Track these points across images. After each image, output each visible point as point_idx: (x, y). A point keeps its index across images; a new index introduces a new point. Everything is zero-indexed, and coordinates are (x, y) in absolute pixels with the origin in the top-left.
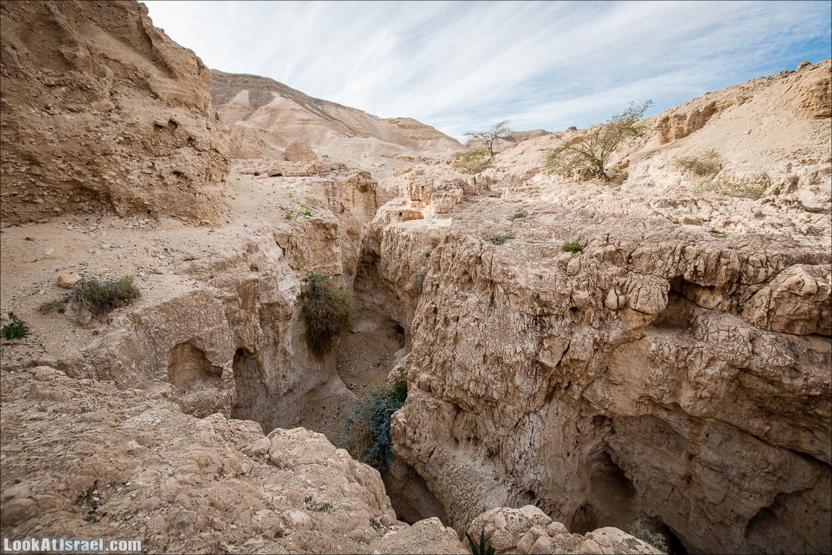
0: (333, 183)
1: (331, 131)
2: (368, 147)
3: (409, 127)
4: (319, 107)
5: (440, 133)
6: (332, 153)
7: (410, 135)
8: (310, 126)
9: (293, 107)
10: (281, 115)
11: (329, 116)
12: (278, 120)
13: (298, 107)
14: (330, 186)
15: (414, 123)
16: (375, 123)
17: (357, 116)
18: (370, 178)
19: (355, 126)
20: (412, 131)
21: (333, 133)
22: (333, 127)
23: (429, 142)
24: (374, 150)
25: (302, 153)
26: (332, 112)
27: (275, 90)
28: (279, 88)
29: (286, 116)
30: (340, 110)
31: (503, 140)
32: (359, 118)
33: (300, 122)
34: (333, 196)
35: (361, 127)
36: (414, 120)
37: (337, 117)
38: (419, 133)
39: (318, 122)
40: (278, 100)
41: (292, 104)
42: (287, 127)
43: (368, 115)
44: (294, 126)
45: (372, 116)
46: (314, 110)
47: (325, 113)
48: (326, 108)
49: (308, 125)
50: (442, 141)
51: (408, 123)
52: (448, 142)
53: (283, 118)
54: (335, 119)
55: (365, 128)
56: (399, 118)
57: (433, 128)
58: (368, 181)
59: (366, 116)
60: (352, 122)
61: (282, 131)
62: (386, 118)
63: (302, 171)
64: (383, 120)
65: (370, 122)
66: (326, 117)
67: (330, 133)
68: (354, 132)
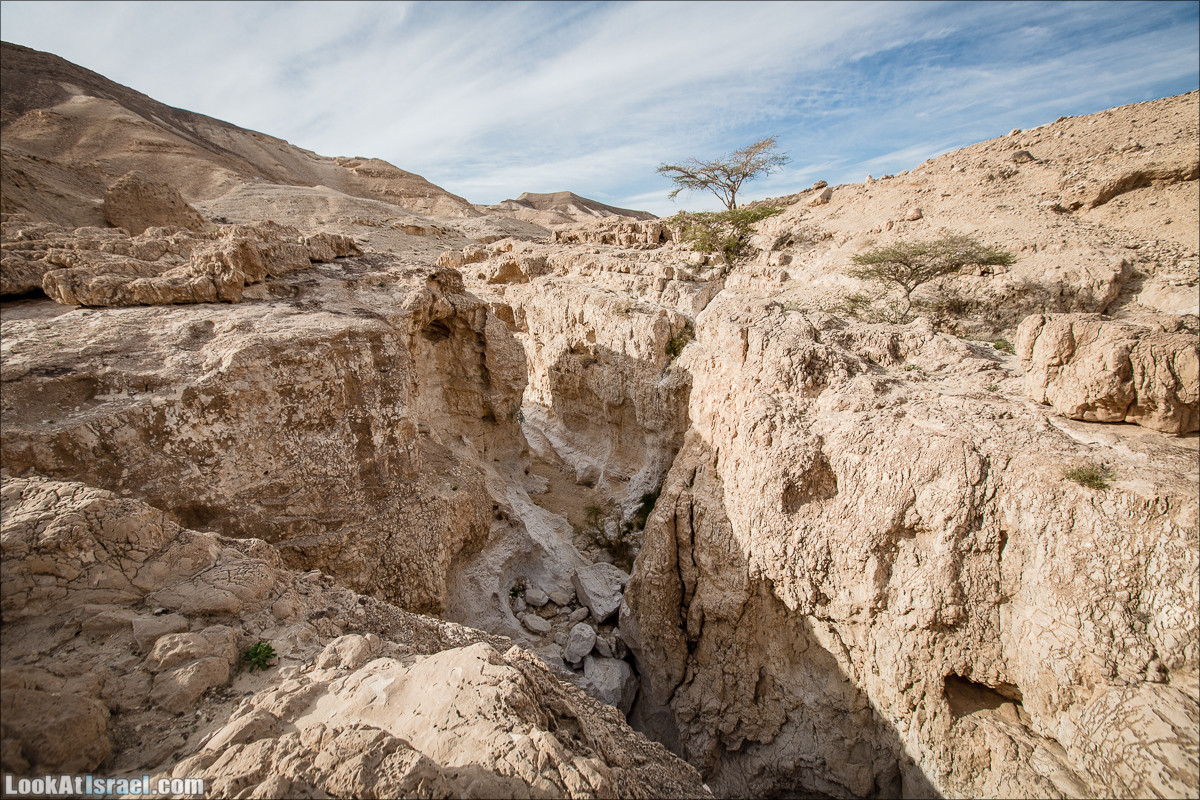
0: (375, 339)
1: (224, 170)
2: (321, 204)
3: (379, 174)
4: (186, 124)
5: (437, 187)
6: (237, 213)
7: (384, 189)
8: (170, 157)
9: (121, 116)
10: (91, 130)
11: (212, 145)
12: (83, 140)
13: (136, 118)
14: (368, 358)
15: (387, 168)
16: (311, 163)
17: (274, 149)
18: (460, 290)
19: (272, 167)
20: (387, 181)
21: (229, 175)
22: (225, 164)
23: (421, 202)
24: (337, 209)
25: (158, 210)
26: (218, 137)
27: (73, 80)
28: (81, 77)
29: (104, 133)
30: (235, 135)
31: (518, 205)
32: (278, 153)
33: (142, 147)
34: (386, 402)
35: (284, 169)
36: (387, 164)
37: (229, 147)
38: (400, 186)
39: (189, 151)
40: (79, 100)
41: (118, 112)
42: (110, 156)
43: (295, 147)
44: (126, 154)
45: (303, 152)
46: (174, 129)
47: (201, 138)
48: (200, 128)
49: (164, 155)
50: (442, 200)
51: (376, 167)
52: (453, 203)
53: (98, 137)
54: (226, 150)
55: (291, 171)
56: (357, 158)
57: (423, 179)
58: (457, 299)
59: (292, 151)
60: (264, 158)
61: (96, 164)
62: (332, 156)
63: (180, 272)
64: (327, 159)
65: (301, 160)
66: (204, 144)
67: (219, 175)
68: (272, 177)
